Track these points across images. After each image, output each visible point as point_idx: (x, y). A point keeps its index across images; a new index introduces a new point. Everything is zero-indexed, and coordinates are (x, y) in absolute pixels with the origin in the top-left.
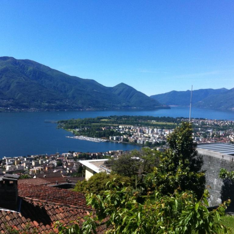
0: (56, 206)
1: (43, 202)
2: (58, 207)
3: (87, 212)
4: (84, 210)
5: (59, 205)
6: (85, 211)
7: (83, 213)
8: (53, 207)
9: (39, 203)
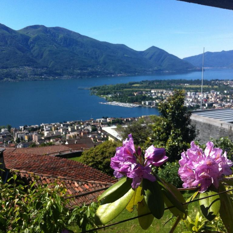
0: (44, 177)
1: (30, 174)
2: (45, 178)
3: (75, 182)
4: (72, 180)
5: (47, 176)
6: (73, 182)
7: (70, 184)
8: (40, 178)
9: (26, 174)
